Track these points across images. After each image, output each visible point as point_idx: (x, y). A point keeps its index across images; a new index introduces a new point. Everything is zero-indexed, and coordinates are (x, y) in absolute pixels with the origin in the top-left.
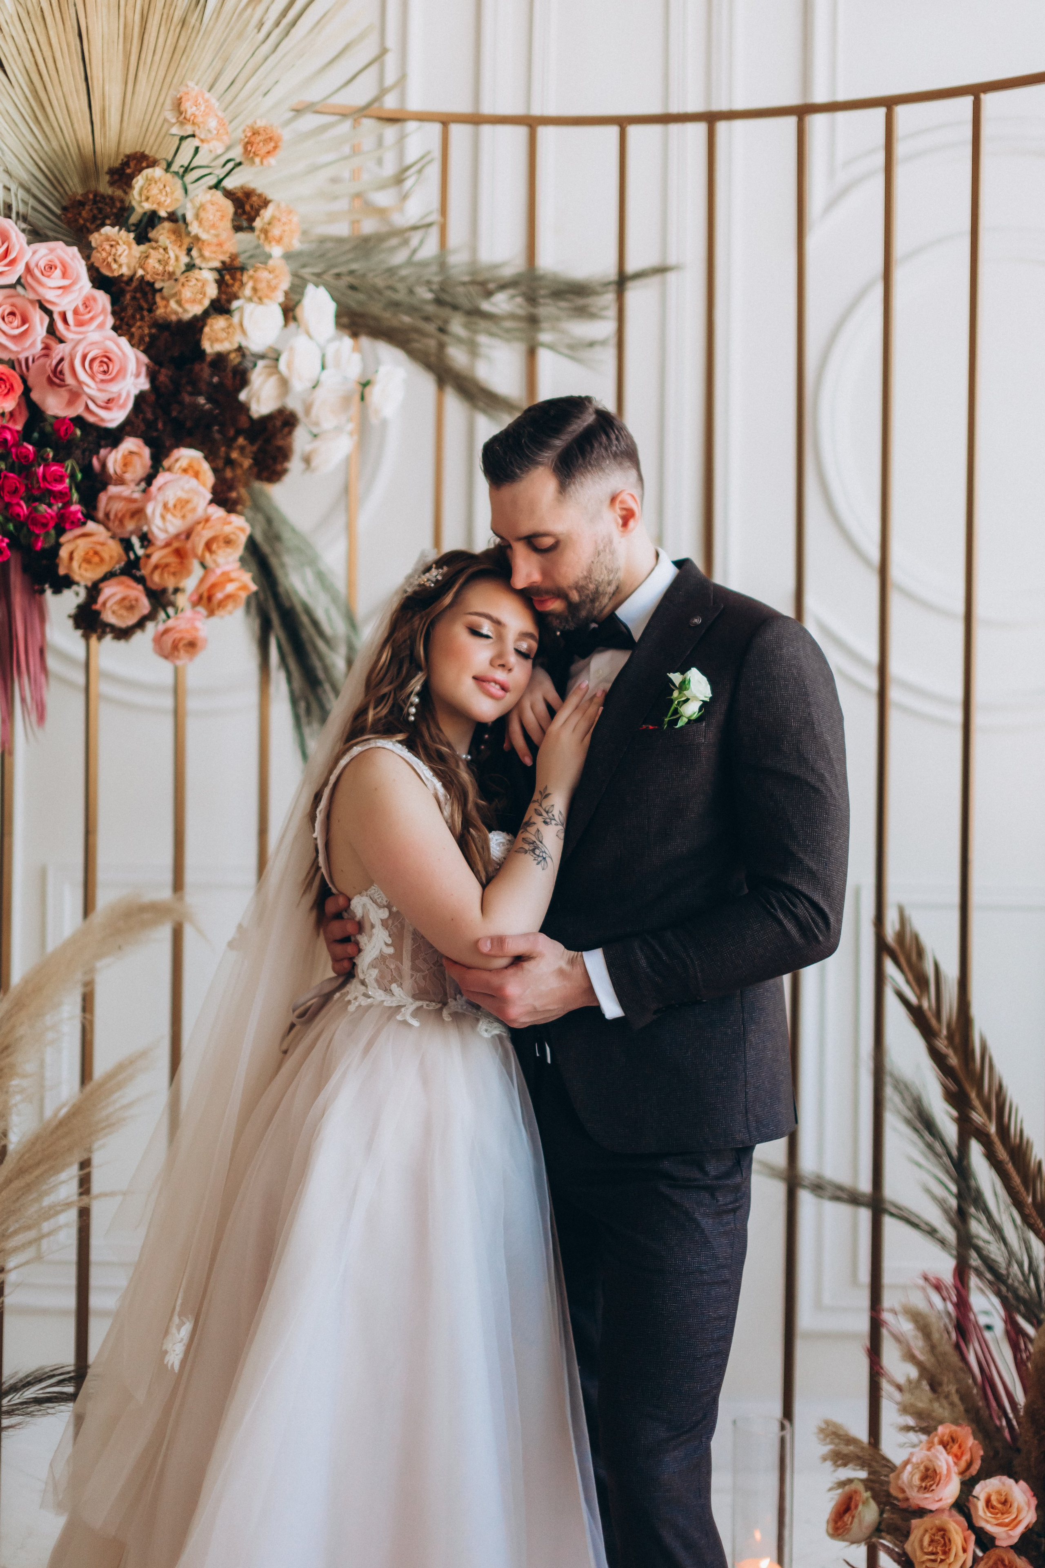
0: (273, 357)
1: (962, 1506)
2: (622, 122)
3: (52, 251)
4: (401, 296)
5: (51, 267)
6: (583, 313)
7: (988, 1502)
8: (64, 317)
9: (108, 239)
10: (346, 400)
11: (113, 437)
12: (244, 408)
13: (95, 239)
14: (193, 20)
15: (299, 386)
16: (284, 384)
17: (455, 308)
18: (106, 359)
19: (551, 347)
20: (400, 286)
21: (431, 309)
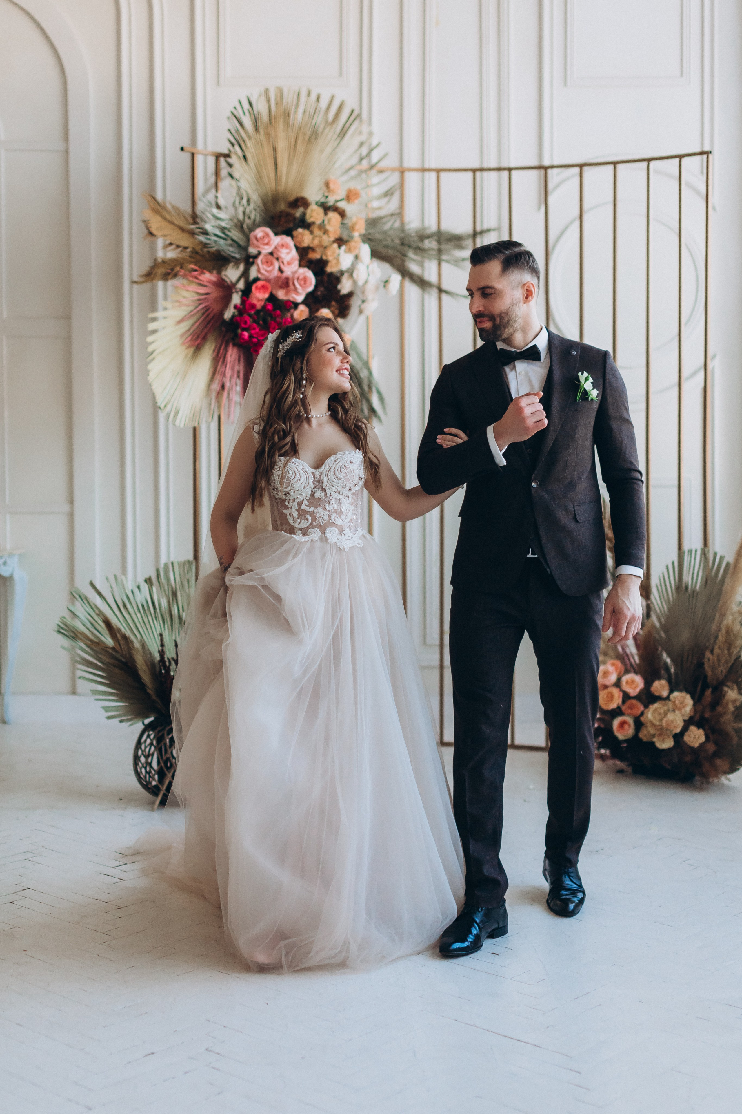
0: (351, 272)
1: (618, 684)
2: (474, 171)
3: (282, 239)
4: (388, 242)
5: (283, 246)
6: (460, 247)
7: (627, 683)
8: (283, 263)
9: (300, 233)
10: (377, 288)
11: (296, 305)
12: (339, 291)
13: (295, 233)
14: (313, 139)
15: (360, 283)
16: (355, 282)
17: (410, 246)
18: (305, 279)
19: (447, 261)
20: (389, 239)
21: (400, 247)
